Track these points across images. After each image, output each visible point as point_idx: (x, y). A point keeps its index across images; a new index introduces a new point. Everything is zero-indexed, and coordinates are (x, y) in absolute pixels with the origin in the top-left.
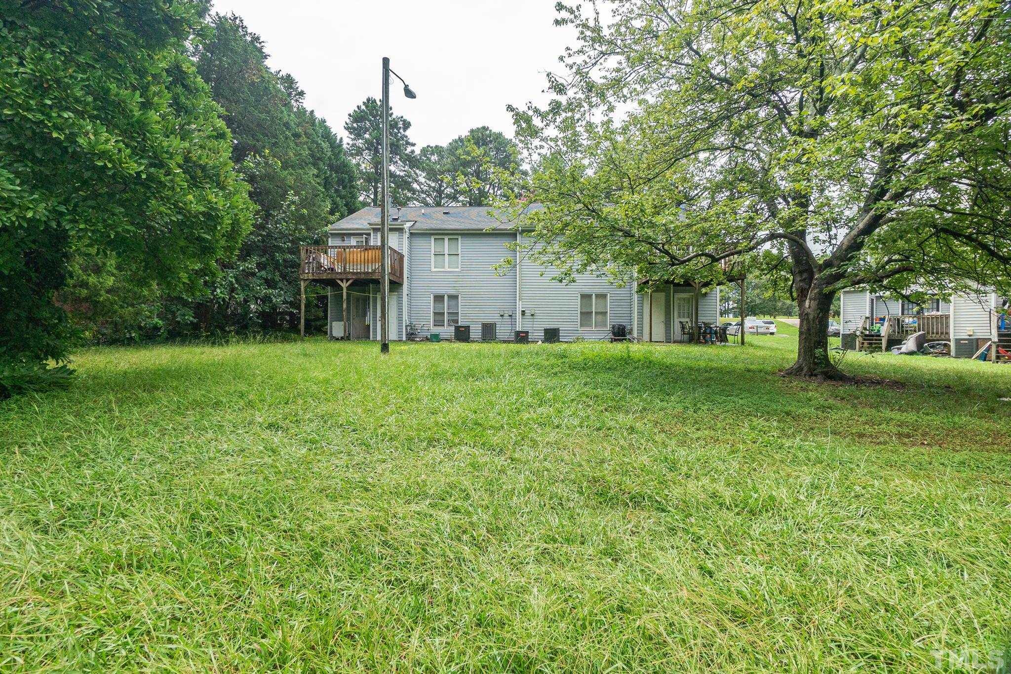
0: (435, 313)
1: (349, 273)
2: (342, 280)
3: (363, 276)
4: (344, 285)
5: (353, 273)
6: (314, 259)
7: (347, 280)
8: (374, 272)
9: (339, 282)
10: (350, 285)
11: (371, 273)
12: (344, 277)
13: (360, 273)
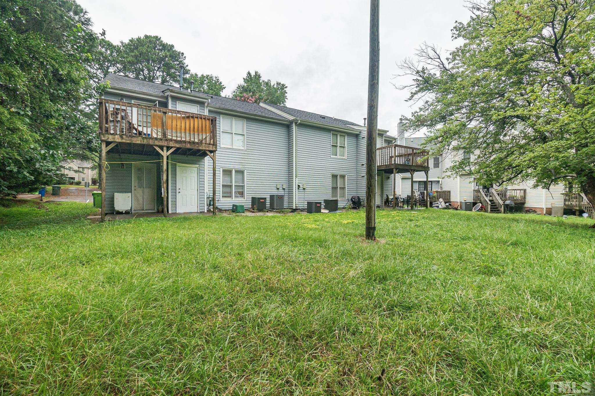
0: (223, 186)
1: (171, 140)
2: (162, 148)
3: (188, 146)
4: (165, 154)
5: (176, 141)
6: (122, 118)
7: (168, 148)
8: (201, 143)
9: (158, 149)
10: (172, 153)
11: (198, 143)
12: (165, 143)
13: (185, 142)
